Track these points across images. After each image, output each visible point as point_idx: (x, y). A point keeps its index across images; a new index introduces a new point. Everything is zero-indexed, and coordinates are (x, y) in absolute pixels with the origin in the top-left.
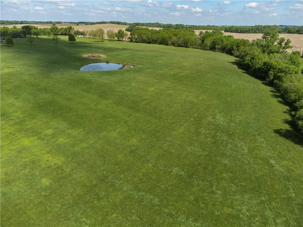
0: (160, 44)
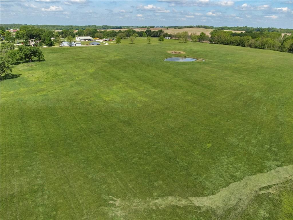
0: (237, 45)
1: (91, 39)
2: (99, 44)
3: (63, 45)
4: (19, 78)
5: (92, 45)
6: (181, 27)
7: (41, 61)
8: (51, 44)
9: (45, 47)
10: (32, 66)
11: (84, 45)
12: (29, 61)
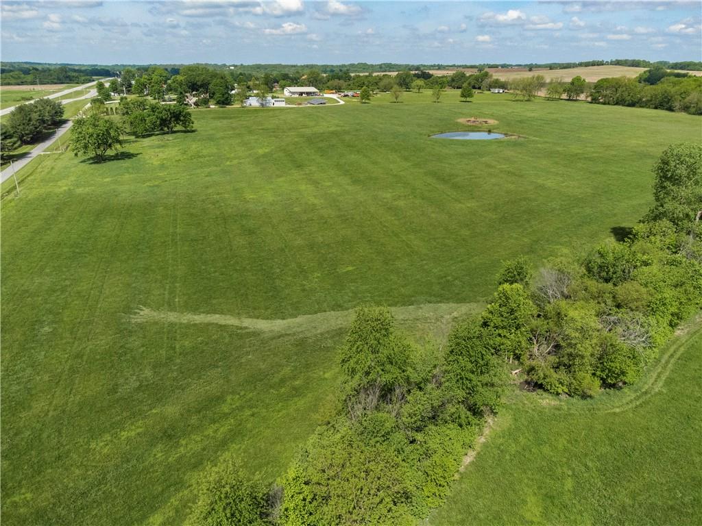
1: (314, 93)
2: (324, 104)
3: (248, 104)
4: (134, 158)
5: (309, 105)
6: (568, 64)
7: (189, 132)
8: (225, 101)
9: (214, 106)
10: (168, 140)
11: (293, 104)
12: (168, 133)
